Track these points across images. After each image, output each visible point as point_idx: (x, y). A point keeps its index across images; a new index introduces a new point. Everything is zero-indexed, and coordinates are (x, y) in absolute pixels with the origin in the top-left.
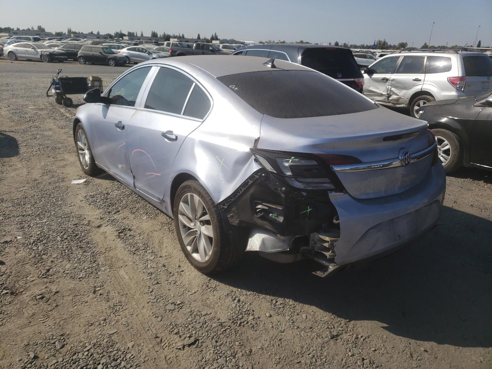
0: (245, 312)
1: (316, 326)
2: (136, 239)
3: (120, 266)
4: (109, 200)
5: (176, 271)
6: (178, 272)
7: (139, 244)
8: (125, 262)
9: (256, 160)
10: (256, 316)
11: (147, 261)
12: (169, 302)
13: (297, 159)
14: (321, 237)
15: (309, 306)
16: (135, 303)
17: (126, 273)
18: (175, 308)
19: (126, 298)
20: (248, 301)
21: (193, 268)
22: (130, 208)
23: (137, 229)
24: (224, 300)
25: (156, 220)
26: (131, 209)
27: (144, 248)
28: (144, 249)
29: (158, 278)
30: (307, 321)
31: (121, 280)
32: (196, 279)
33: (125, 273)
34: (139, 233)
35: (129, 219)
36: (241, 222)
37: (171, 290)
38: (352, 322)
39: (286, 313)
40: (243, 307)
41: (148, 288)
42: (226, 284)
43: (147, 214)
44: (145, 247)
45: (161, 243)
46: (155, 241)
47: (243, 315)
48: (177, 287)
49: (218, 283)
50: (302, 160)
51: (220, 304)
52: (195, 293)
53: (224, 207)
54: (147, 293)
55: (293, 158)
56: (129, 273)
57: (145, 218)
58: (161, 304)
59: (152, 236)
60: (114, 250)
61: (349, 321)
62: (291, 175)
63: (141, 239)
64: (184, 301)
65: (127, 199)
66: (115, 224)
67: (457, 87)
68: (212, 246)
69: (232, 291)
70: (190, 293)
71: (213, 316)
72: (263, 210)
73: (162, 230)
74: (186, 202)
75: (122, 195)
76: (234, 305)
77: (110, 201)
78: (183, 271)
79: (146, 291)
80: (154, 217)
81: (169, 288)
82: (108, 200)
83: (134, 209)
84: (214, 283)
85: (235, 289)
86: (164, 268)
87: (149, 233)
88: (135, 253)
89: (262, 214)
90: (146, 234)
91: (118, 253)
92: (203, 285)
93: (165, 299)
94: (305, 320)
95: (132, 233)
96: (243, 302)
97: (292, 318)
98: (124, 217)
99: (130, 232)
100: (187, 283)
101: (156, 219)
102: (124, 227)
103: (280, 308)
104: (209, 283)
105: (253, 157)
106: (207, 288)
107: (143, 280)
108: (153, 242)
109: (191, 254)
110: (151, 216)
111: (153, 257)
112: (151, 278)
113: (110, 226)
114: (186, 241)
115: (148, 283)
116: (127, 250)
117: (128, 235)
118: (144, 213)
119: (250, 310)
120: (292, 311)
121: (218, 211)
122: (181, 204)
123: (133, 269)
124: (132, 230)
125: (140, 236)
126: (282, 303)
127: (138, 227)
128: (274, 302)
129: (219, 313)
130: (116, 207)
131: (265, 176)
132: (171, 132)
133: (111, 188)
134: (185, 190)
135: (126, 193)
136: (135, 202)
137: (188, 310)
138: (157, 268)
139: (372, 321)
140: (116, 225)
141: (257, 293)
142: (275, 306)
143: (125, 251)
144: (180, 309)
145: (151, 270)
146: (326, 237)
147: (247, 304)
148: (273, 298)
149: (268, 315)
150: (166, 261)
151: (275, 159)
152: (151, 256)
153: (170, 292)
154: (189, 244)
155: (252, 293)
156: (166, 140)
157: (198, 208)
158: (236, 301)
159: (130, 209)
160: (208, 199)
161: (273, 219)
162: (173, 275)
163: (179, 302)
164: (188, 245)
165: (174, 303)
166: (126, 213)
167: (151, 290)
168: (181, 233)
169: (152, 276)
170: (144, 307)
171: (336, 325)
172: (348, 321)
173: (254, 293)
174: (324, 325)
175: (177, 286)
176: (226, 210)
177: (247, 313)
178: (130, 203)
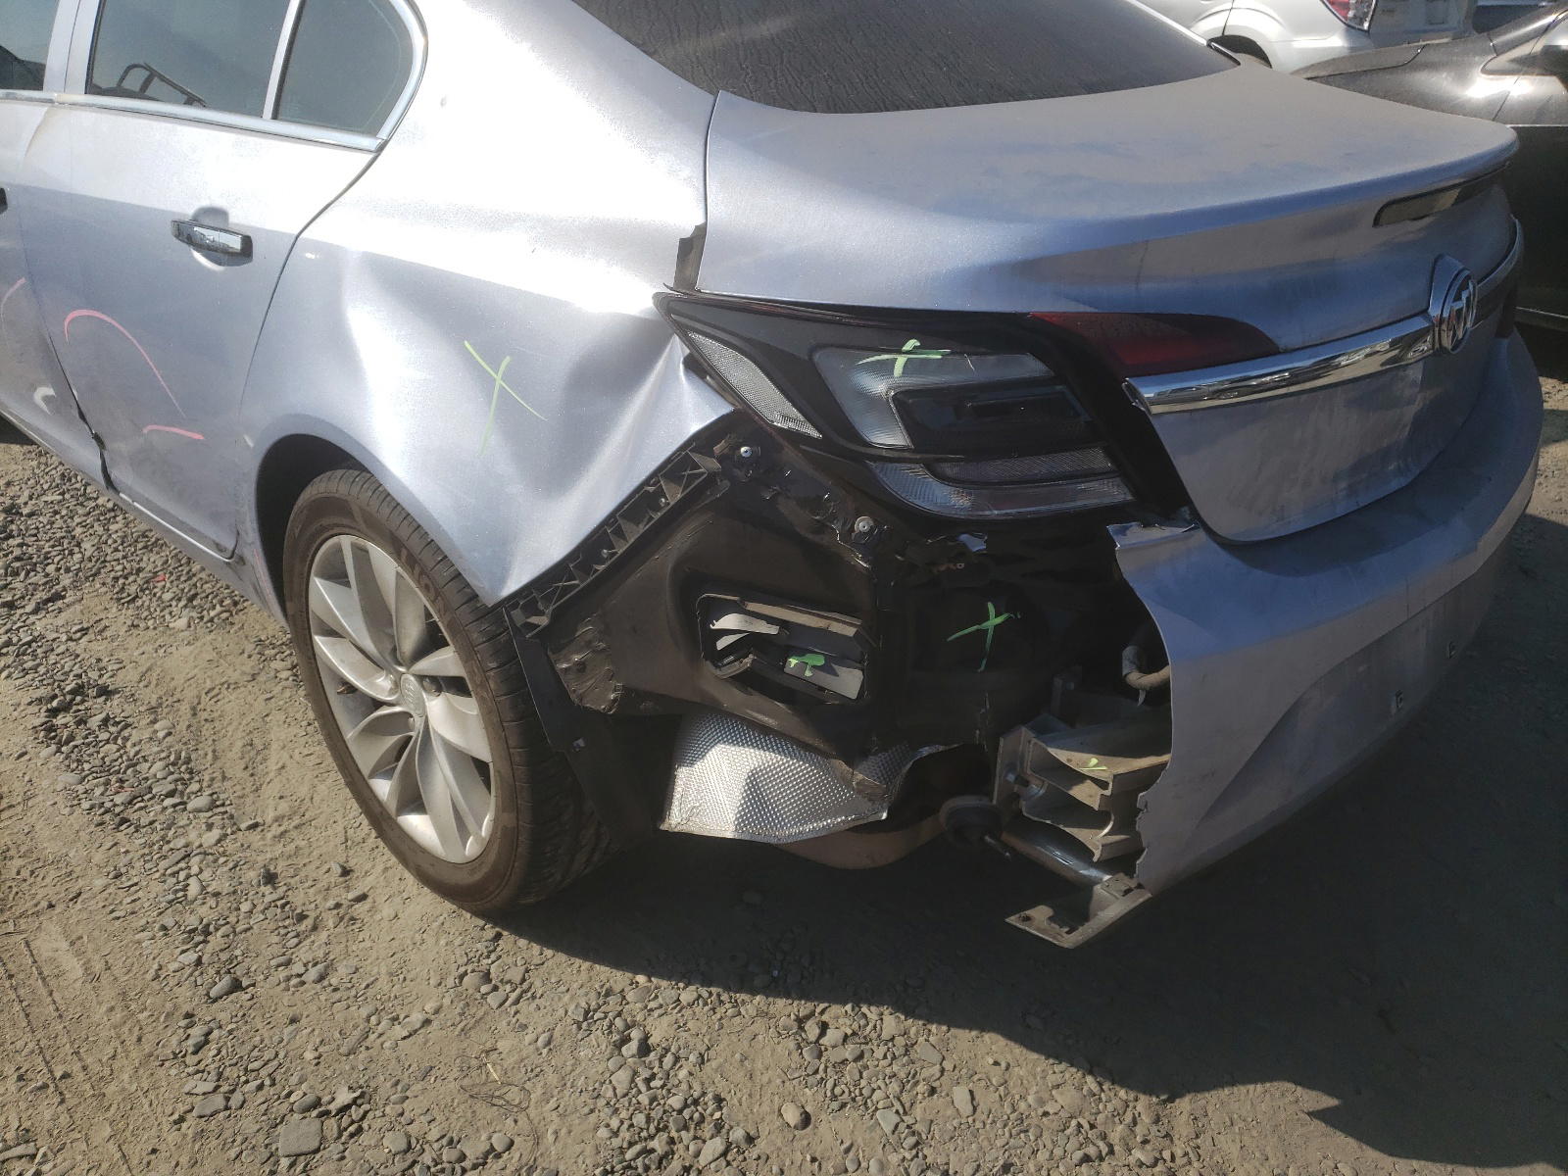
0: (680, 1112)
1: (1027, 1151)
2: (133, 739)
3: (44, 904)
4: (19, 540)
5: (331, 903)
6: (338, 906)
7: (148, 765)
8: (71, 873)
9: (697, 366)
10: (738, 1134)
11: (183, 859)
12: (292, 1099)
13: (936, 347)
14: (1062, 755)
15: (974, 1033)
16: (107, 1131)
17: (72, 943)
18: (323, 1139)
19: (62, 1101)
20: (687, 1046)
21: (410, 879)
22: (112, 574)
23: (141, 685)
24: (574, 1049)
25: (236, 627)
26: (121, 581)
27: (172, 787)
28: (171, 794)
29: (238, 952)
30: (979, 1125)
31: (43, 991)
32: (430, 941)
33: (65, 945)
34: (154, 704)
35: (107, 633)
36: (630, 695)
37: (304, 1021)
38: (1184, 1104)
39: (874, 1090)
40: (669, 1086)
41: (183, 1023)
42: (571, 950)
43: (195, 603)
44: (176, 780)
45: (255, 753)
46: (226, 742)
47: (674, 1134)
48: (337, 995)
49: (536, 948)
50: (961, 353)
51: (552, 1078)
52: (427, 1022)
53: (534, 620)
54: (175, 1056)
55: (912, 344)
56: (85, 938)
57: (182, 623)
58: (249, 1125)
59: (216, 715)
60: (19, 808)
61: (1172, 1099)
62: (902, 449)
63: (161, 735)
64: (373, 1084)
65: (100, 530)
66: (35, 669)
67: (1346, 18)
68: (489, 788)
69: (608, 993)
70: (399, 1031)
71: (524, 1160)
72: (749, 642)
73: (262, 678)
74: (338, 576)
75: (81, 511)
76: (622, 1078)
77: (21, 545)
78: (363, 898)
79: (174, 1040)
80: (225, 615)
81: (290, 1012)
82: (11, 542)
83: (131, 579)
84: (519, 952)
85: (619, 979)
86: (268, 889)
87: (199, 697)
88: (124, 821)
89: (748, 661)
90: (185, 708)
91: (37, 828)
92: (462, 970)
93: (273, 1084)
94: (970, 1120)
95: (114, 707)
96: (667, 1050)
97: (908, 1120)
98: (85, 625)
99: (107, 700)
100: (383, 970)
101: (232, 624)
102: (79, 676)
103: (844, 1062)
104: (493, 956)
105: (677, 349)
106: (484, 989)
107: (157, 977)
108: (219, 747)
109: (394, 817)
110: (212, 613)
111: (216, 833)
112: (199, 962)
113: (8, 677)
114: (366, 756)
115: (184, 992)
116: (86, 805)
117: (94, 722)
118: (179, 600)
119: (704, 1094)
120: (902, 1075)
121: (503, 638)
122: (319, 585)
123: (112, 911)
124: (116, 691)
125: (154, 722)
126: (849, 1032)
127: (149, 669)
128: (812, 1030)
129: (550, 1137)
130: (47, 575)
131: (751, 462)
132: (215, 216)
133: (32, 481)
134: (325, 522)
135: (100, 501)
136: (140, 546)
137: (394, 1142)
138: (235, 892)
139: (1268, 1085)
140: (42, 670)
141: (728, 989)
142: (820, 1056)
143: (78, 811)
144: (352, 1136)
145: (203, 911)
146: (1085, 756)
147: (687, 1059)
148: (804, 1007)
149: (792, 1116)
150: (279, 849)
151: (811, 359)
152: (204, 826)
153: (297, 1031)
154: (383, 769)
155: (704, 992)
156: (198, 256)
157: (397, 612)
158: (630, 1049)
159: (116, 579)
160: (442, 575)
161: (806, 681)
162: (315, 928)
163: (344, 1097)
164: (375, 773)
165: (317, 1103)
166: (93, 602)
167: (197, 1032)
168: (337, 717)
169: (209, 948)
170: (154, 1151)
171: (1117, 1133)
172: (1165, 1102)
173: (714, 990)
174: (1061, 1139)
175: (336, 990)
176: (545, 634)
177: (691, 1118)
178: (116, 550)
